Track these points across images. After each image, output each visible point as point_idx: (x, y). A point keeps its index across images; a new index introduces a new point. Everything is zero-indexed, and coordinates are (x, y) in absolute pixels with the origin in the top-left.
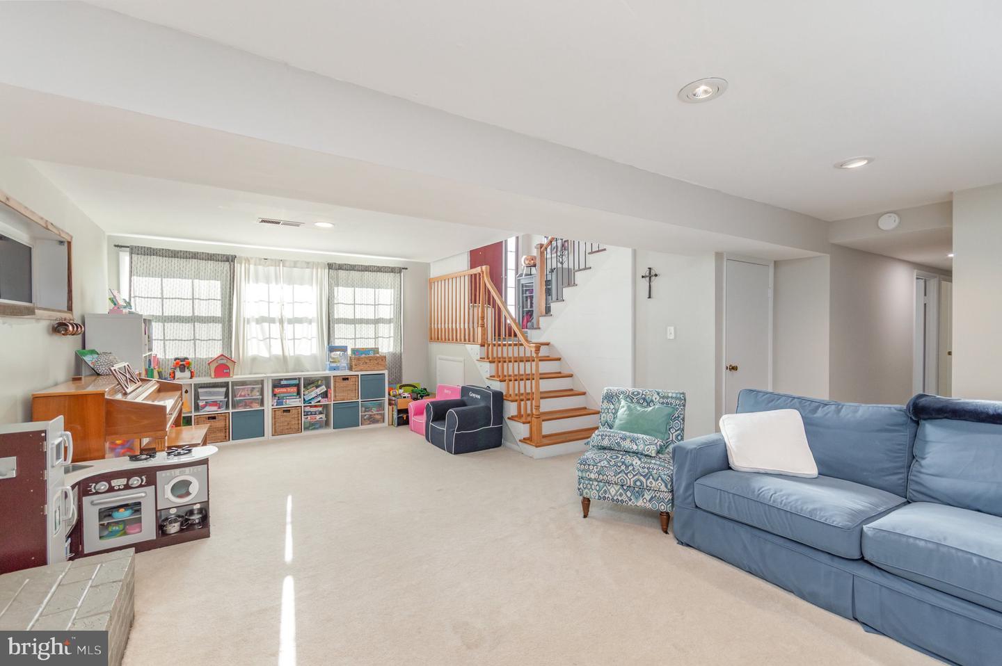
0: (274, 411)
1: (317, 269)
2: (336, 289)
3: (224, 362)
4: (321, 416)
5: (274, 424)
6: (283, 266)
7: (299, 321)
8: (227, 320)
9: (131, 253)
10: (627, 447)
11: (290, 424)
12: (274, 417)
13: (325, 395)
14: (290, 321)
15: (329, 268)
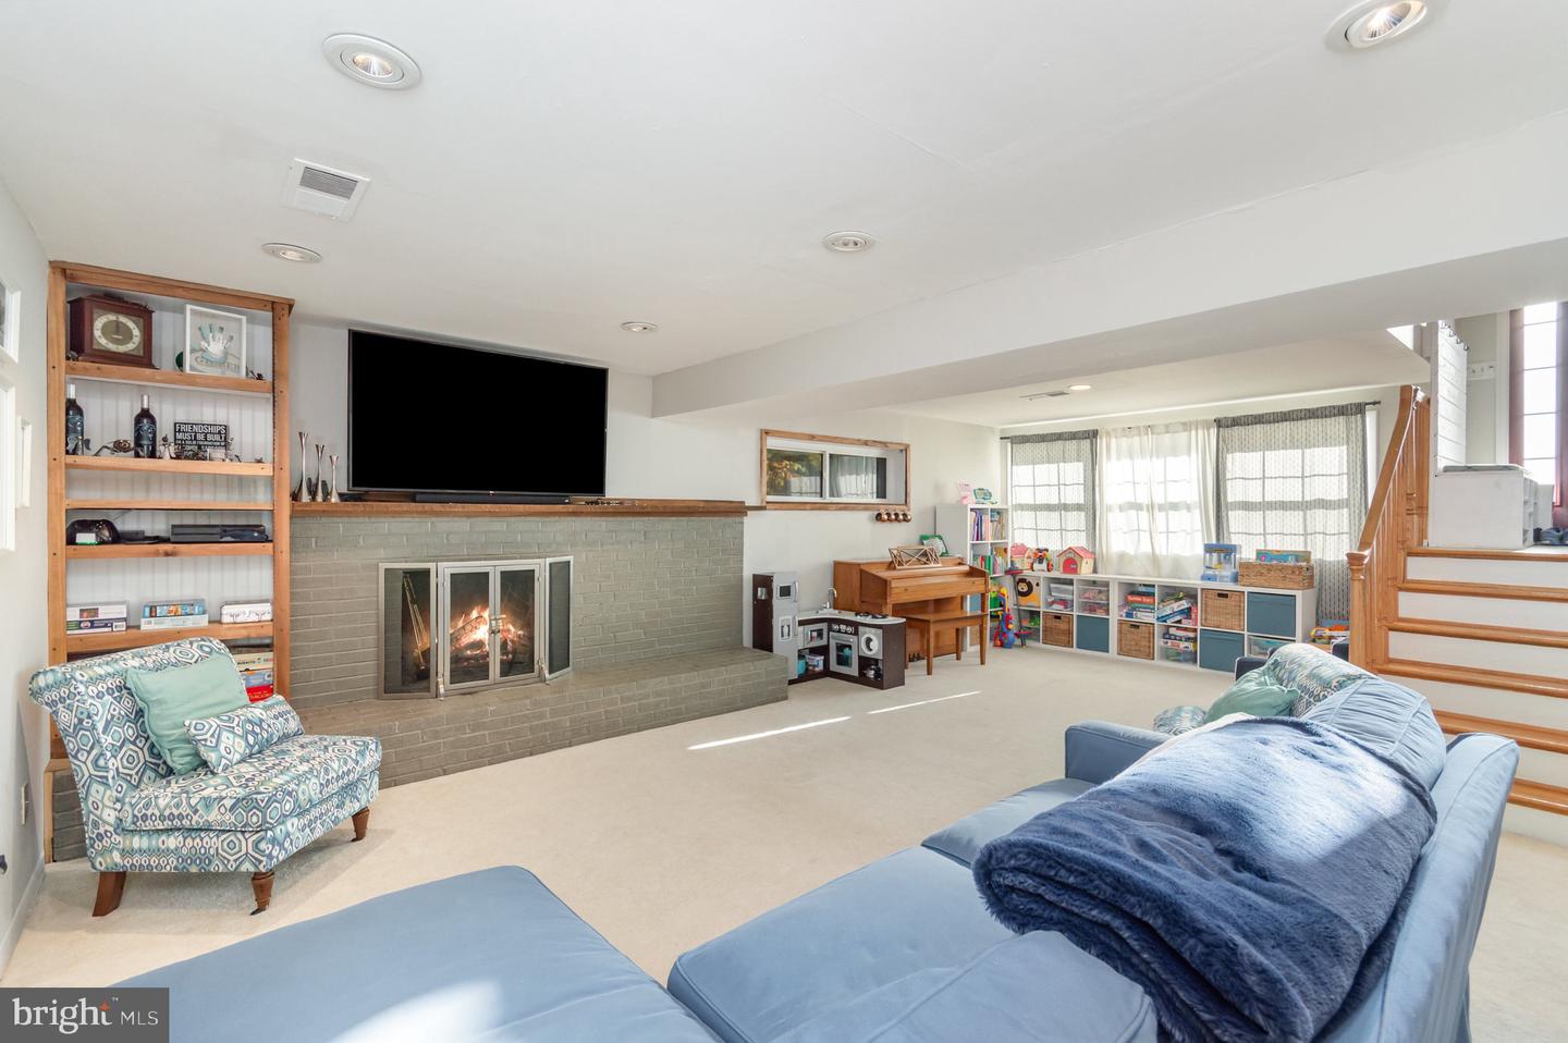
0: (1121, 623)
1: (1197, 430)
2: (1229, 456)
3: (1072, 555)
4: (1186, 644)
5: (1120, 640)
6: (1152, 433)
7: (1175, 507)
8: (1091, 509)
9: (1012, 443)
11: (1137, 644)
12: (1120, 632)
13: (1187, 613)
14: (1161, 508)
15: (1219, 426)
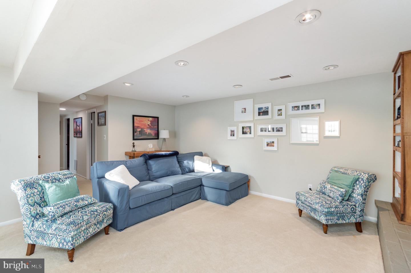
10: (82, 204)
